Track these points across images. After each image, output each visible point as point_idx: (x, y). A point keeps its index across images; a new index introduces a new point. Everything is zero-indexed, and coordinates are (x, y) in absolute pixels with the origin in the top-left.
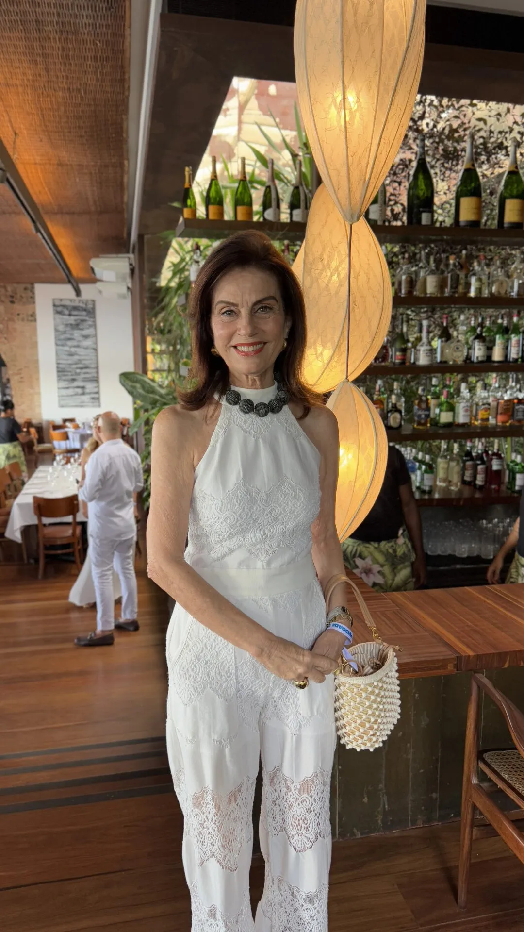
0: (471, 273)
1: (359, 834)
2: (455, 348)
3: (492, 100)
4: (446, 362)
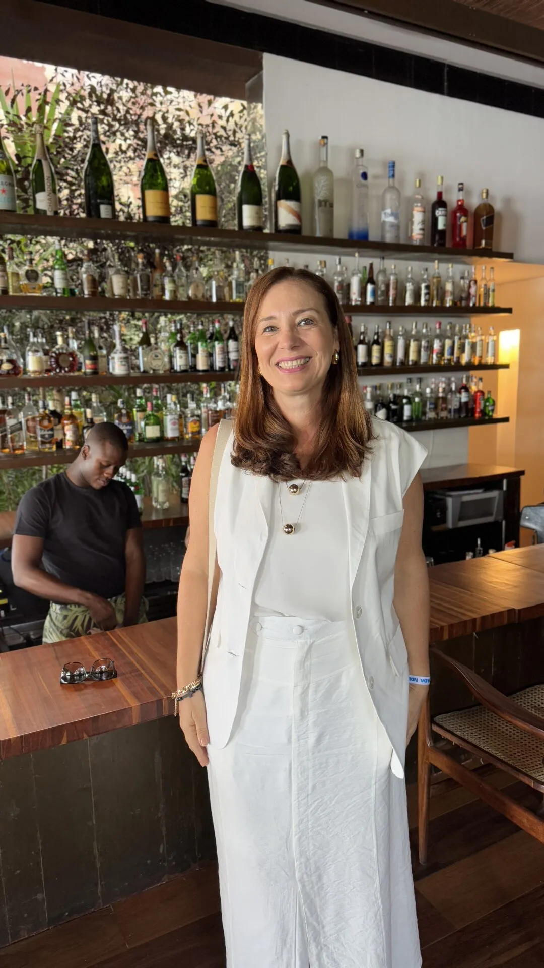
0: (164, 274)
4: (148, 371)
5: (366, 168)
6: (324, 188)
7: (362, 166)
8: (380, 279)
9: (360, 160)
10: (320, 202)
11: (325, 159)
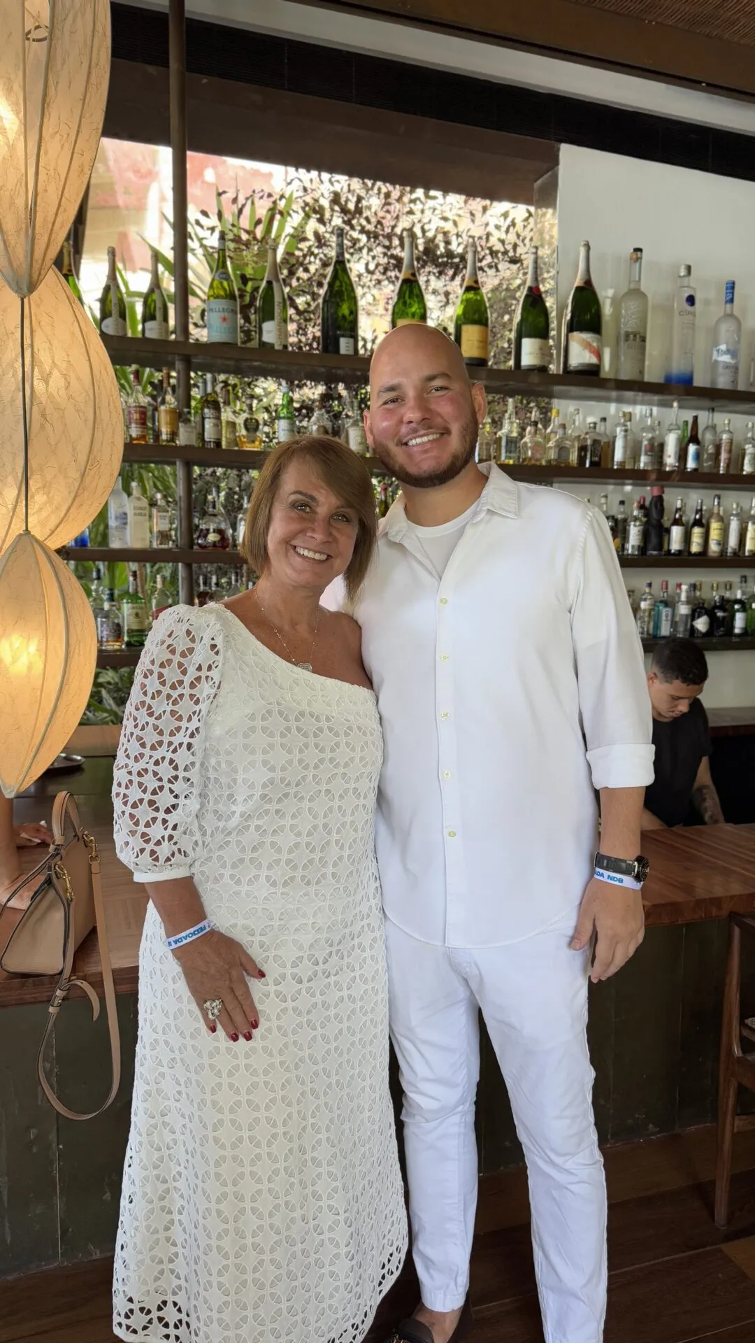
1: (98, 1252)
3: (459, 191)
5: (694, 289)
6: (633, 317)
7: (688, 287)
8: (707, 438)
9: (686, 279)
10: (627, 335)
11: (637, 279)
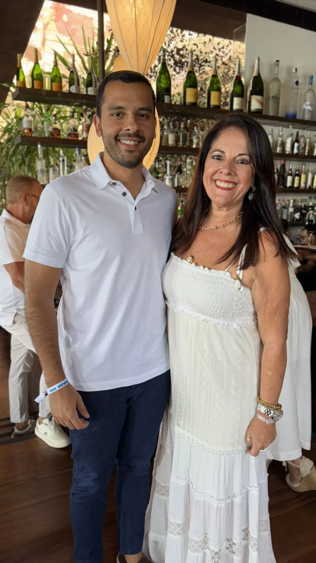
0: (193, 134)
2: (185, 178)
4: (180, 186)
5: (298, 78)
6: (276, 90)
8: (302, 140)
9: (295, 74)
10: (273, 97)
11: (277, 73)
